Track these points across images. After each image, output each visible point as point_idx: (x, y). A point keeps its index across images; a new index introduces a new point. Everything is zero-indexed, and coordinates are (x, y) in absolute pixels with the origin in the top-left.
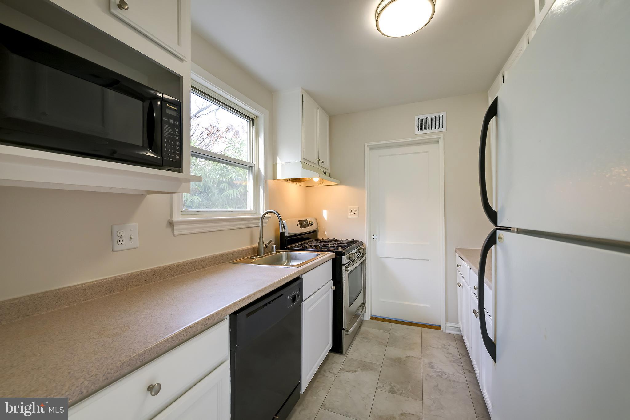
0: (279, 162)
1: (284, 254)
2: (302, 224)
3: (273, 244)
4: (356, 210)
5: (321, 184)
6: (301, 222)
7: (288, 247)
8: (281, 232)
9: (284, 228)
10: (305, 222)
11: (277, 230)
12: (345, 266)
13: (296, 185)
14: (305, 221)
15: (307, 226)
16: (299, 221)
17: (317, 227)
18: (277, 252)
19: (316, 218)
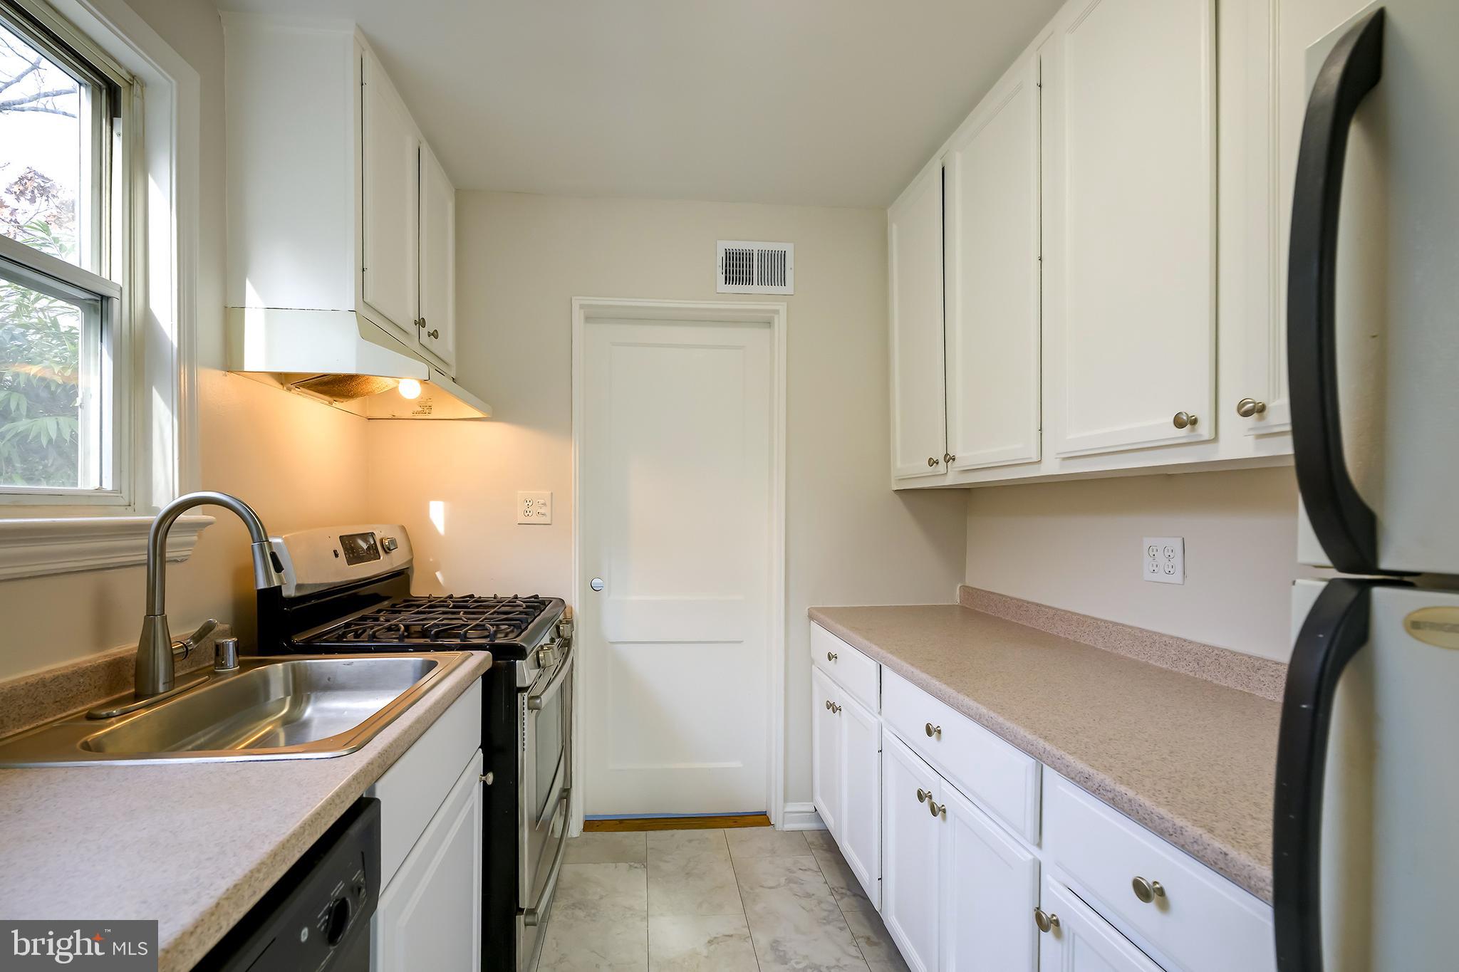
0: (253, 299)
1: (277, 671)
2: (354, 549)
3: (224, 634)
4: (542, 501)
5: (424, 411)
6: (348, 543)
7: (297, 639)
8: (262, 585)
9: (279, 568)
10: (366, 541)
11: (244, 574)
12: (526, 694)
13: (329, 408)
14: (364, 536)
15: (372, 553)
16: (340, 537)
17: (411, 557)
18: (244, 666)
19: (403, 529)
